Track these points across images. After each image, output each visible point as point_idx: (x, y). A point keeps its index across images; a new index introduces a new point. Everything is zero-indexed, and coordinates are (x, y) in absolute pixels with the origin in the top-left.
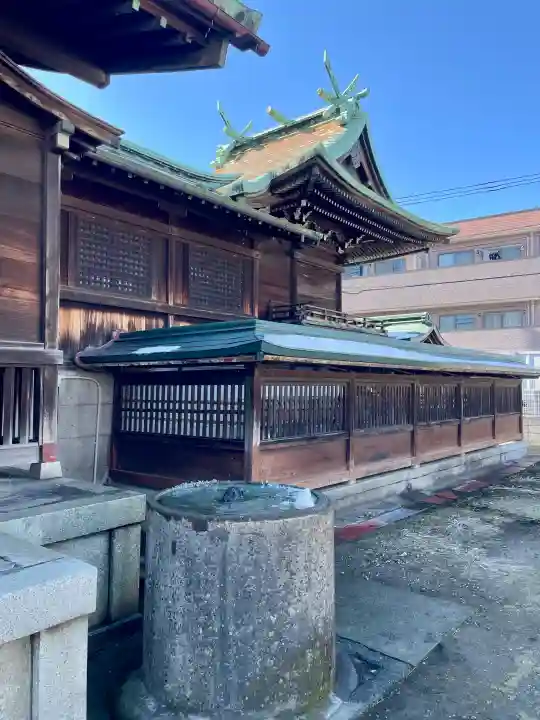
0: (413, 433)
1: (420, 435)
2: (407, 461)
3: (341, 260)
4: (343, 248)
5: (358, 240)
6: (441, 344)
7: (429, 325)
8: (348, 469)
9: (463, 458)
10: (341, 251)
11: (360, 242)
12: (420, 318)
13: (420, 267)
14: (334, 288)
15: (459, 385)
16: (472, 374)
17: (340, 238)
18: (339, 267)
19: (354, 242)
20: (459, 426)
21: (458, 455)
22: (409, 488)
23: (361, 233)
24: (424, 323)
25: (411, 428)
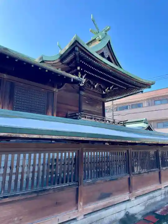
0: (129, 179)
1: (134, 180)
2: (126, 196)
3: (104, 96)
4: (105, 91)
5: (111, 88)
6: (152, 130)
7: (147, 123)
8: (77, 209)
9: (163, 191)
10: (104, 93)
11: (112, 88)
12: (142, 121)
13: (148, 105)
14: (101, 107)
15: (157, 150)
16: (164, 145)
17: (102, 87)
18: (103, 99)
19: (109, 89)
20: (160, 173)
21: (160, 189)
22: (127, 215)
23: (112, 85)
24: (145, 123)
25: (128, 176)
